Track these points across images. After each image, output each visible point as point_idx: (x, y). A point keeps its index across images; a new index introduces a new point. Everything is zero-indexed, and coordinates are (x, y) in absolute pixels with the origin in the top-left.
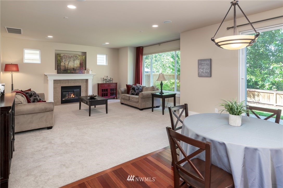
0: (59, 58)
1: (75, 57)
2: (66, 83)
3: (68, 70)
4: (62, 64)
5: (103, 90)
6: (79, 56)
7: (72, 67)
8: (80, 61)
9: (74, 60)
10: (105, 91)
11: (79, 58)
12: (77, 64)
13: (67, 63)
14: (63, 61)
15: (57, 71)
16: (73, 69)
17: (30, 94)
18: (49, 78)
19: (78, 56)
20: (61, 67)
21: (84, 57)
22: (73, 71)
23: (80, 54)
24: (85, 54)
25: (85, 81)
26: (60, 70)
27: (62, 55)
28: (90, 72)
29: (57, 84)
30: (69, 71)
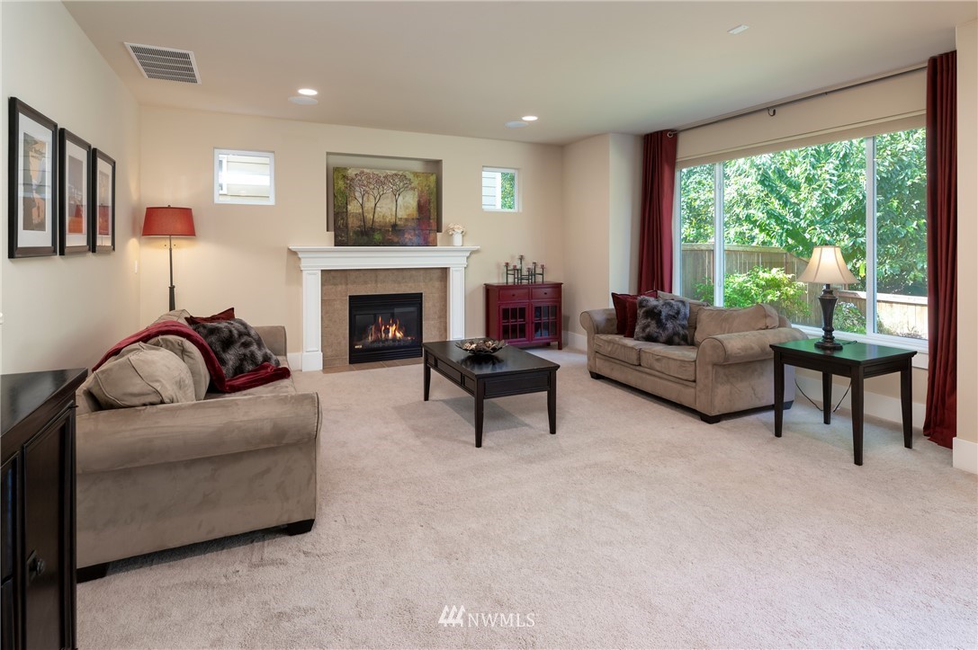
0: (340, 186)
1: (399, 181)
2: (366, 283)
3: (373, 229)
4: (353, 208)
5: (506, 311)
6: (416, 174)
7: (390, 218)
8: (420, 197)
9: (396, 193)
10: (514, 317)
11: (415, 183)
12: (407, 208)
13: (369, 205)
14: (357, 194)
15: (336, 236)
16: (394, 226)
17: (225, 334)
18: (304, 264)
19: (410, 176)
20: (350, 221)
21: (433, 178)
22: (388, 235)
23: (418, 167)
24: (435, 165)
25: (438, 273)
26: (348, 231)
27: (351, 173)
28: (458, 239)
29: (335, 285)
30: (377, 237)
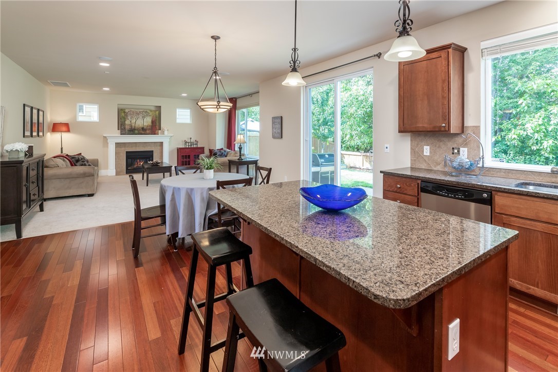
0: (122, 114)
1: (145, 113)
2: (132, 147)
3: (135, 129)
4: (127, 122)
5: (183, 156)
6: (151, 111)
7: (141, 126)
8: (152, 118)
9: (143, 117)
10: (186, 158)
11: (151, 114)
12: (147, 122)
13: (133, 121)
14: (129, 118)
15: (121, 132)
16: (143, 128)
18: (109, 141)
19: (148, 111)
20: (126, 126)
21: (157, 112)
22: (143, 131)
23: (153, 109)
24: (159, 108)
25: (159, 144)
26: (124, 129)
27: (127, 111)
28: (166, 133)
29: (121, 148)
30: (136, 132)
